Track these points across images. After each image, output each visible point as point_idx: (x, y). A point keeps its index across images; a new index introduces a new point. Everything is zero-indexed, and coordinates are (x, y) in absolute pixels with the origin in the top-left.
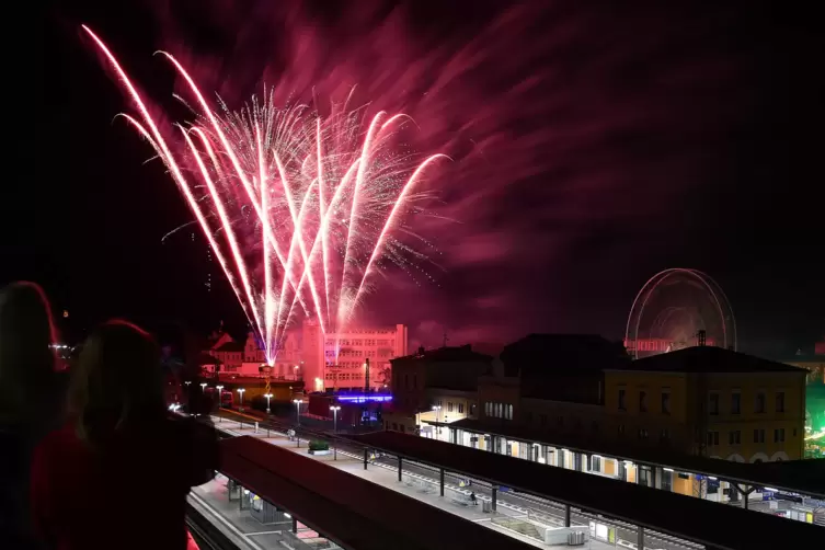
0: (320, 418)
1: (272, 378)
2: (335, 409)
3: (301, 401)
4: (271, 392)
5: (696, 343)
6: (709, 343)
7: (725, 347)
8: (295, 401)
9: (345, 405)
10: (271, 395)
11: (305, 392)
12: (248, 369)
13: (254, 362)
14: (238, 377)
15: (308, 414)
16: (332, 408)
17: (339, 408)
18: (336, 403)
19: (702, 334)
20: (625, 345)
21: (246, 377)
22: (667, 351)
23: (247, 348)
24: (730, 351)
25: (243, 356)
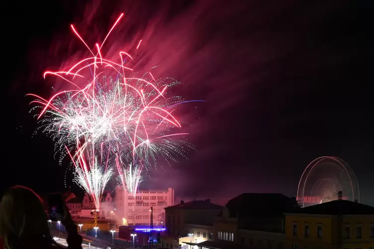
0: (126, 240)
1: (98, 218)
2: (133, 235)
3: (115, 231)
4: (97, 226)
5: (336, 199)
6: (344, 198)
7: (353, 201)
8: (111, 231)
9: (140, 233)
10: (98, 228)
11: (117, 226)
12: (85, 213)
13: (88, 209)
14: (79, 217)
15: (118, 239)
16: (132, 235)
17: (136, 235)
18: (134, 232)
19: (340, 193)
20: (297, 200)
21: (83, 218)
22: (320, 203)
23: (84, 201)
24: (356, 203)
25: (82, 206)
